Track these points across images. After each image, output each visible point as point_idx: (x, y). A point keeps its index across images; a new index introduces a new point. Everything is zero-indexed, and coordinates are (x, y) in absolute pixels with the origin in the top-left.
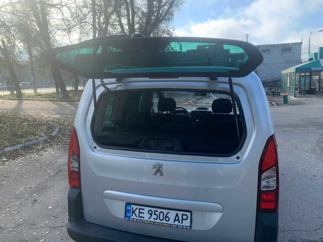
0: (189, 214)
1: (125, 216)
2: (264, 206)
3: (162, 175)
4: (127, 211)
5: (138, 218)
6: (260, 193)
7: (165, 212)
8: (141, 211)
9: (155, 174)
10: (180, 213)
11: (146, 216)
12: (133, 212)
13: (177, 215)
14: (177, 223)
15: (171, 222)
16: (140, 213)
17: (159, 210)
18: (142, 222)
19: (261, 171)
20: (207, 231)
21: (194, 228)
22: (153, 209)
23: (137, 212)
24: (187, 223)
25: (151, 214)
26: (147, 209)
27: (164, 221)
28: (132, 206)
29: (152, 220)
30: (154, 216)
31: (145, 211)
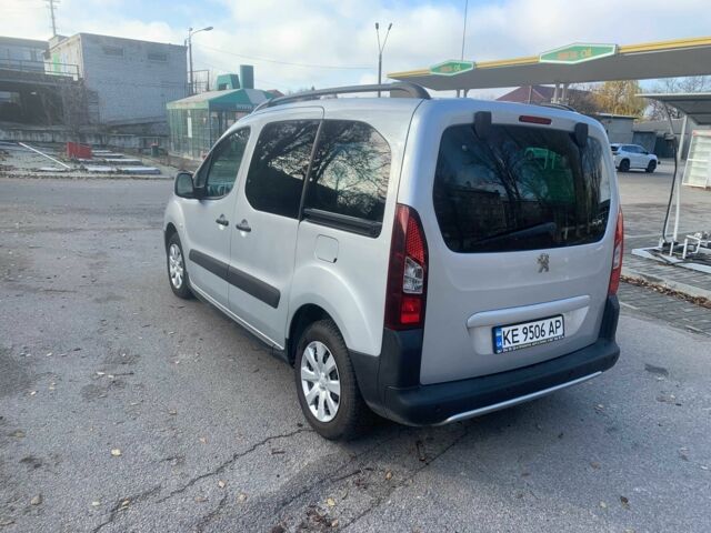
0: (560, 318)
1: (495, 348)
3: (547, 270)
4: (495, 340)
5: (512, 345)
7: (540, 323)
8: (515, 333)
9: (541, 271)
10: (553, 320)
11: (521, 338)
12: (506, 338)
13: (551, 324)
14: (552, 334)
15: (547, 336)
16: (513, 336)
17: (534, 324)
18: (519, 349)
20: (575, 335)
21: (566, 335)
22: (527, 325)
23: (510, 337)
24: (560, 332)
25: (526, 333)
26: (521, 327)
27: (541, 338)
28: (503, 329)
29: (529, 341)
30: (530, 335)
31: (520, 332)
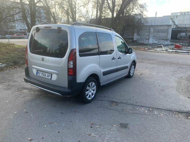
0: (51, 75)
1: (37, 74)
2: (70, 73)
3: (44, 61)
4: (37, 73)
5: (39, 75)
6: (68, 69)
7: (45, 73)
10: (49, 74)
11: (41, 74)
14: (48, 77)
15: (46, 77)
17: (44, 73)
18: (40, 77)
19: (68, 61)
21: (52, 79)
22: (43, 73)
23: (39, 73)
24: (50, 78)
26: (41, 72)
27: (45, 77)
28: (38, 71)
29: (42, 76)
30: (43, 75)
31: (41, 73)
